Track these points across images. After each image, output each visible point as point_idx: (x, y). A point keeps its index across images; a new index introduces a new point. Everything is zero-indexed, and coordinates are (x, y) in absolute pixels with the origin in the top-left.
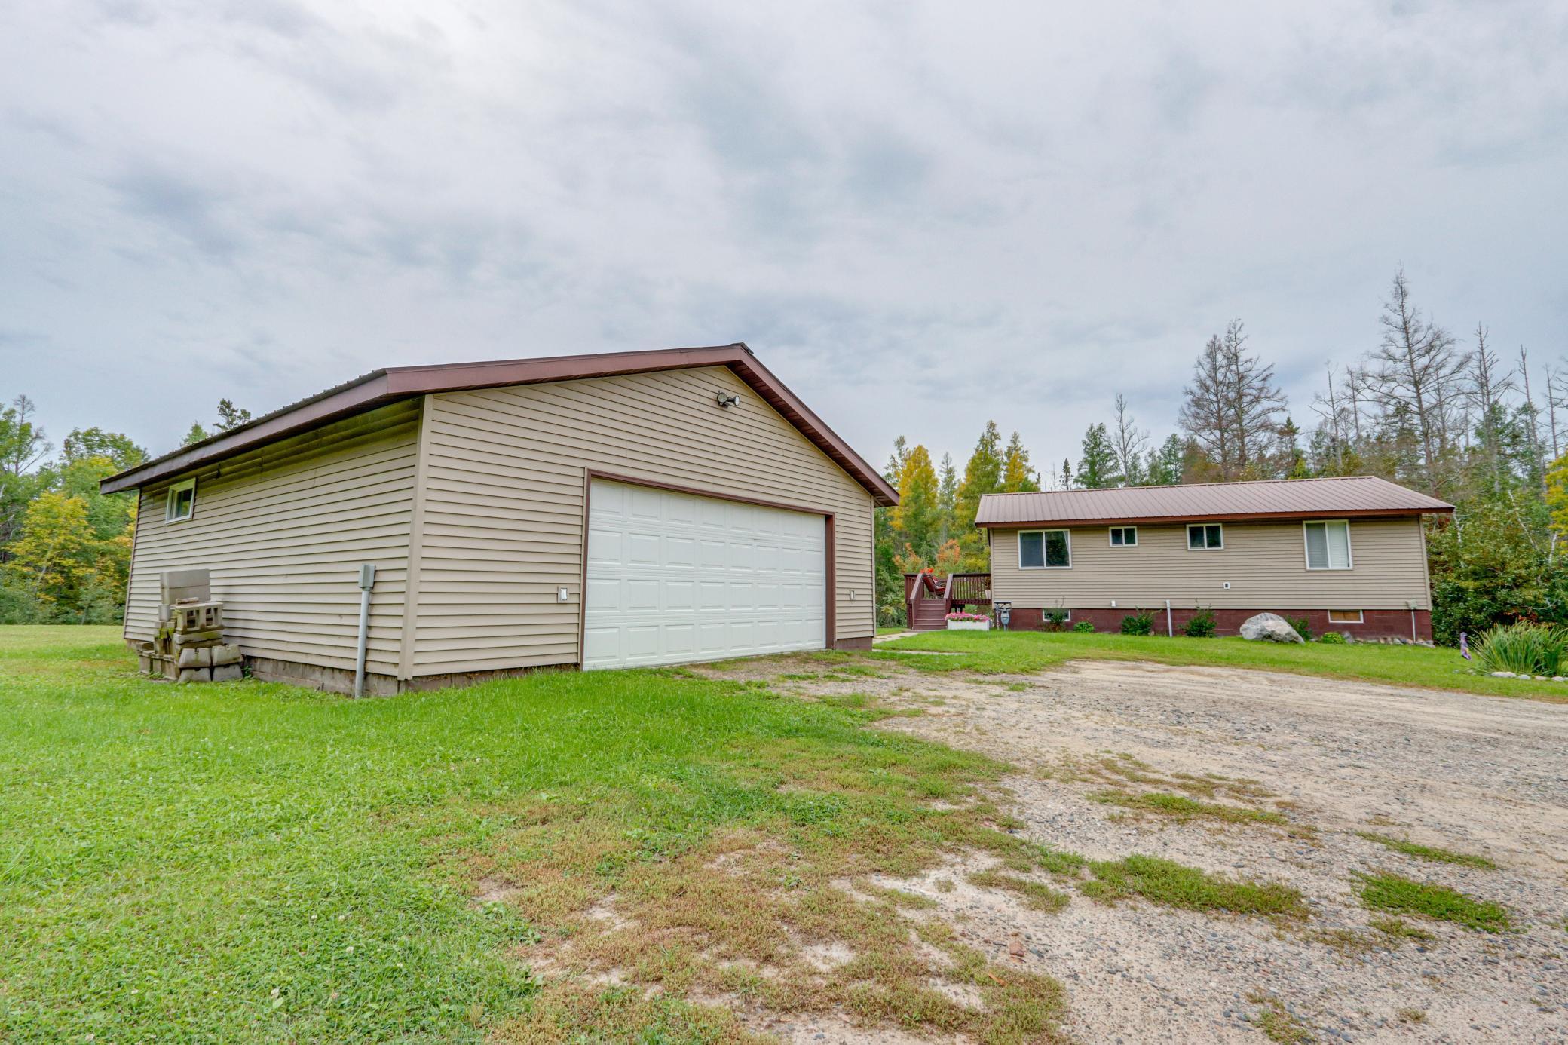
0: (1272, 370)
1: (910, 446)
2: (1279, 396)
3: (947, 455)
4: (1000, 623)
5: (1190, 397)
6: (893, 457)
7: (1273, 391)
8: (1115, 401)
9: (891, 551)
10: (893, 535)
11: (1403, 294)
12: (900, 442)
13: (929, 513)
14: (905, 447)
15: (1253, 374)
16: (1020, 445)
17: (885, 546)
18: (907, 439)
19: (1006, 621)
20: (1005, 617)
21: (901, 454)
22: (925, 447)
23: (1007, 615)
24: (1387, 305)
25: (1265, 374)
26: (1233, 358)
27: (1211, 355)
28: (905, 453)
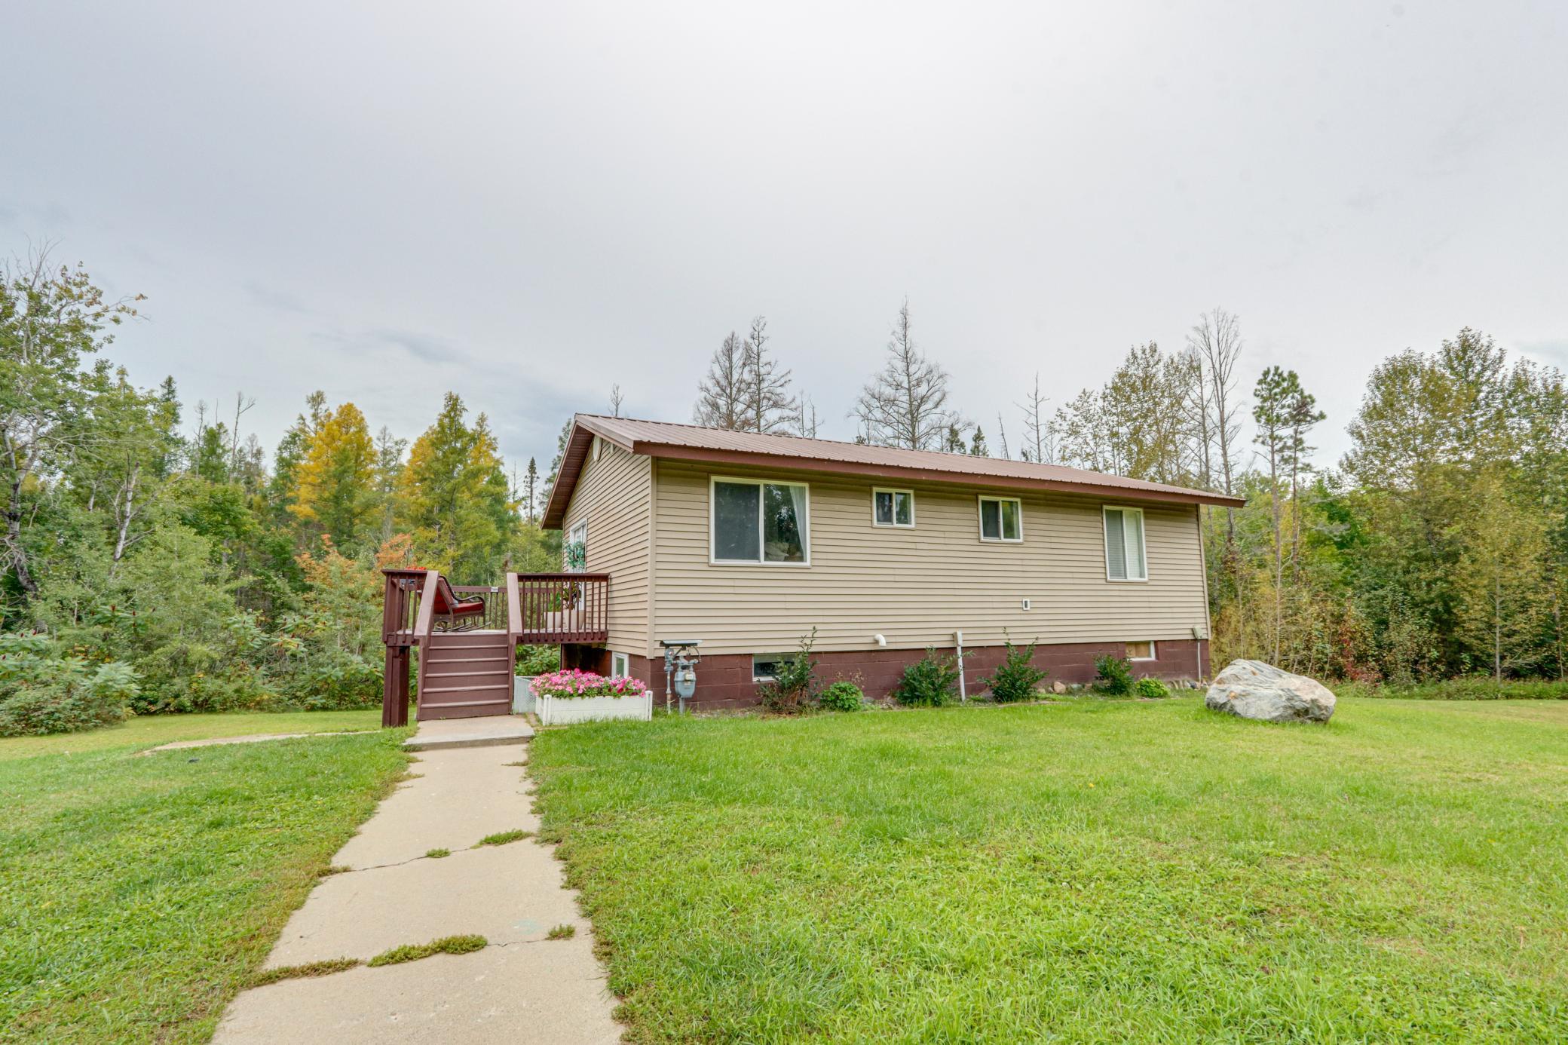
0: (789, 377)
1: (332, 406)
2: (793, 406)
3: (385, 429)
4: (676, 696)
5: (704, 394)
6: (302, 418)
7: (789, 399)
8: (611, 393)
9: (290, 548)
10: (294, 525)
11: (905, 326)
12: (317, 399)
13: (360, 498)
14: (323, 407)
15: (772, 377)
16: (488, 429)
17: (281, 540)
18: (327, 396)
19: (687, 690)
20: (686, 680)
21: (315, 416)
22: (358, 407)
23: (691, 676)
24: (894, 333)
25: (783, 381)
26: (752, 357)
27: (729, 352)
28: (322, 414)
